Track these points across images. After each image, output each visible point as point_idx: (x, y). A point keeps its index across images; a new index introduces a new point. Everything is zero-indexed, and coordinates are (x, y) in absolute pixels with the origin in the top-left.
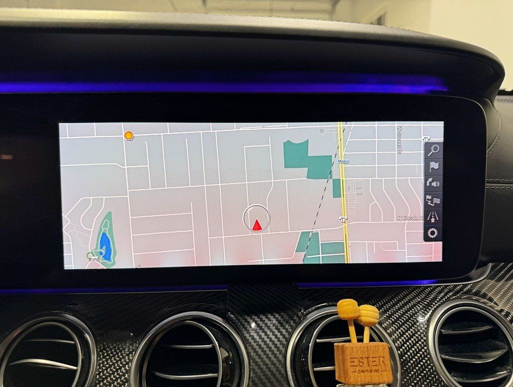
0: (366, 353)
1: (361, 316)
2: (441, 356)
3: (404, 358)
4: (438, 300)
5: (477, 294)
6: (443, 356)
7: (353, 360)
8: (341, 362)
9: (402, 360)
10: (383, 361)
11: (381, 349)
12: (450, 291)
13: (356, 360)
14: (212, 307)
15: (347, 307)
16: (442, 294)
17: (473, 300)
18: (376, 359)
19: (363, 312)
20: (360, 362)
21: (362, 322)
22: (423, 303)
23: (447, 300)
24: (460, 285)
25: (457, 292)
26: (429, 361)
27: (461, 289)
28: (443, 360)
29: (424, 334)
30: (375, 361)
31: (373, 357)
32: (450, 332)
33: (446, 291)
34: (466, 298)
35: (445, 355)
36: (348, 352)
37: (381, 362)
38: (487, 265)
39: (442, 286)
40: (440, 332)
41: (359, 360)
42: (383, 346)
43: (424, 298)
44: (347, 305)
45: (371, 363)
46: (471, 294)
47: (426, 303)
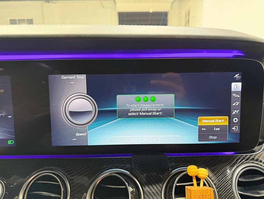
0: (202, 193)
1: (199, 174)
2: (239, 192)
3: (220, 193)
4: (237, 163)
5: (257, 160)
6: (240, 192)
7: (195, 197)
8: (189, 197)
9: (219, 194)
10: (210, 198)
11: (209, 191)
12: (244, 159)
13: (196, 196)
14: (125, 166)
15: (192, 170)
16: (240, 160)
17: (255, 163)
18: (207, 196)
19: (200, 172)
20: (199, 197)
21: (200, 177)
22: (230, 165)
23: (242, 164)
24: (249, 155)
25: (247, 159)
26: (233, 195)
27: (249, 158)
28: (240, 194)
29: (230, 181)
30: (206, 197)
31: (205, 195)
32: (243, 180)
33: (241, 158)
34: (252, 163)
35: (241, 192)
36: (193, 192)
37: (209, 198)
38: (262, 144)
39: (239, 155)
40: (239, 180)
41: (198, 197)
42: (210, 190)
43: (230, 162)
44: (192, 169)
45: (204, 198)
46: (254, 161)
47: (231, 165)
